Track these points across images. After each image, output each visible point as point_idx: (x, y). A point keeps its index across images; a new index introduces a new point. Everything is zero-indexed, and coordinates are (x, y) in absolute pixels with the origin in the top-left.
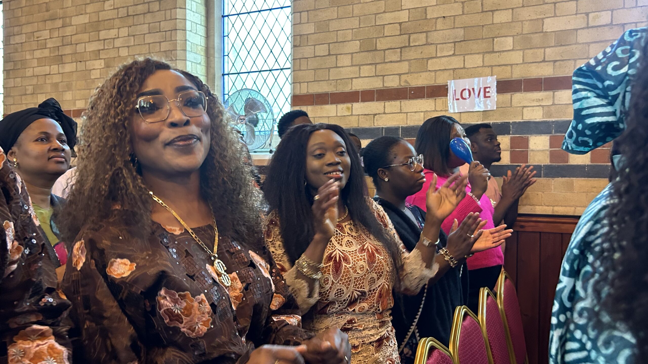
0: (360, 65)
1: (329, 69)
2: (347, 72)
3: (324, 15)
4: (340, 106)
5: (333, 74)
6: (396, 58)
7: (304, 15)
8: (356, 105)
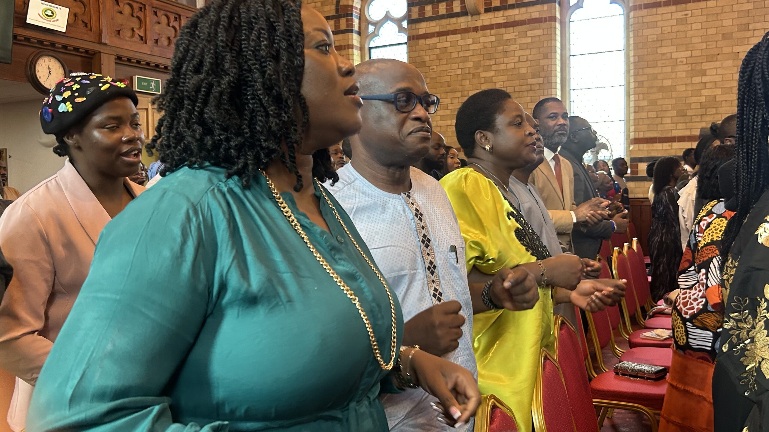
0: (676, 123)
1: (657, 125)
2: (668, 127)
3: (653, 97)
4: (665, 144)
5: (660, 127)
6: (699, 120)
7: (641, 96)
8: (674, 144)
